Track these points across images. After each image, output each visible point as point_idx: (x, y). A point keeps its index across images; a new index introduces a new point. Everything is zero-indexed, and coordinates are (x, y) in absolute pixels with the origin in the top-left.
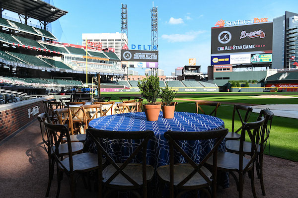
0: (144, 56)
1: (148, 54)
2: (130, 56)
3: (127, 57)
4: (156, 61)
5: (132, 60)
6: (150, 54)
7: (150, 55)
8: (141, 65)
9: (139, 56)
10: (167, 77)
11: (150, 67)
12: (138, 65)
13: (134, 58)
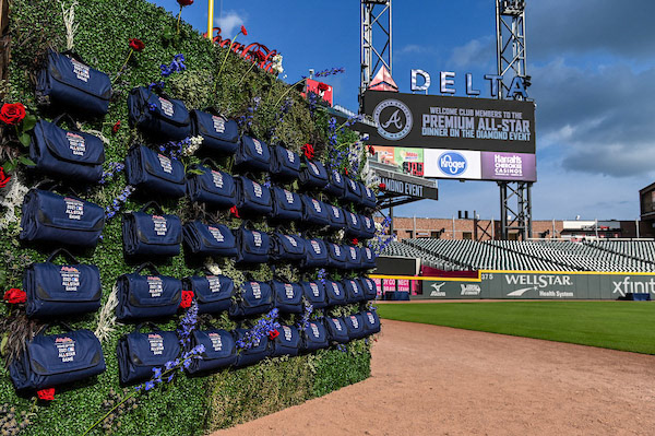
0: (471, 123)
1: (487, 113)
2: (403, 121)
3: (393, 129)
4: (527, 147)
5: (416, 140)
6: (498, 114)
7: (498, 121)
8: (459, 165)
9: (449, 123)
10: (567, 225)
11: (500, 174)
12: (445, 164)
13: (426, 132)
